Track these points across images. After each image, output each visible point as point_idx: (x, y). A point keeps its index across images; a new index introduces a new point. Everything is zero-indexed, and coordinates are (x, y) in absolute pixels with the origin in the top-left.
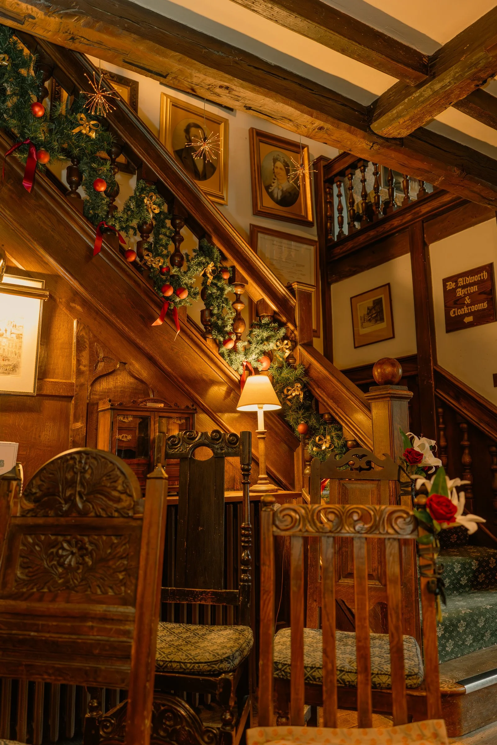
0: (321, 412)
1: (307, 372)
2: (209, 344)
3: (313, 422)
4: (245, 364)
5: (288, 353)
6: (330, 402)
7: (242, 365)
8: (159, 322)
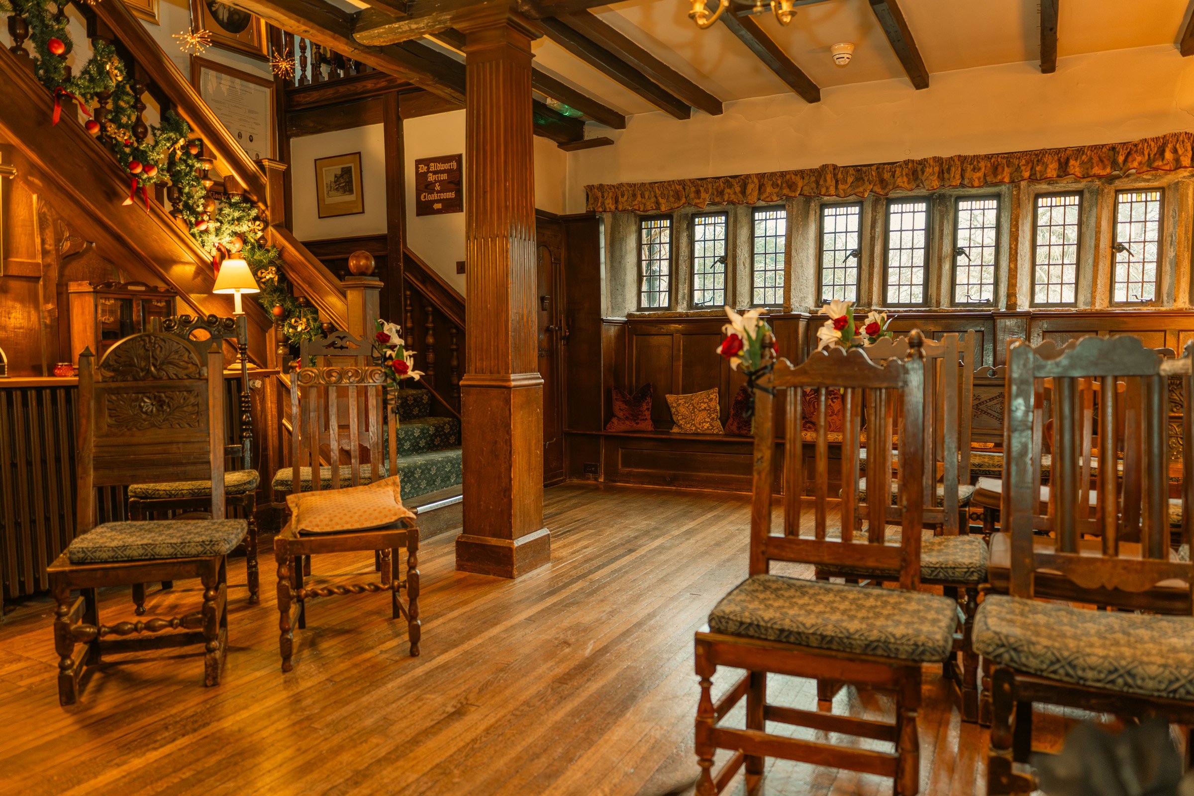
0: (296, 295)
1: (281, 253)
2: (179, 224)
3: (288, 305)
4: (217, 245)
5: (260, 234)
6: (305, 287)
7: (214, 246)
8: (128, 202)
